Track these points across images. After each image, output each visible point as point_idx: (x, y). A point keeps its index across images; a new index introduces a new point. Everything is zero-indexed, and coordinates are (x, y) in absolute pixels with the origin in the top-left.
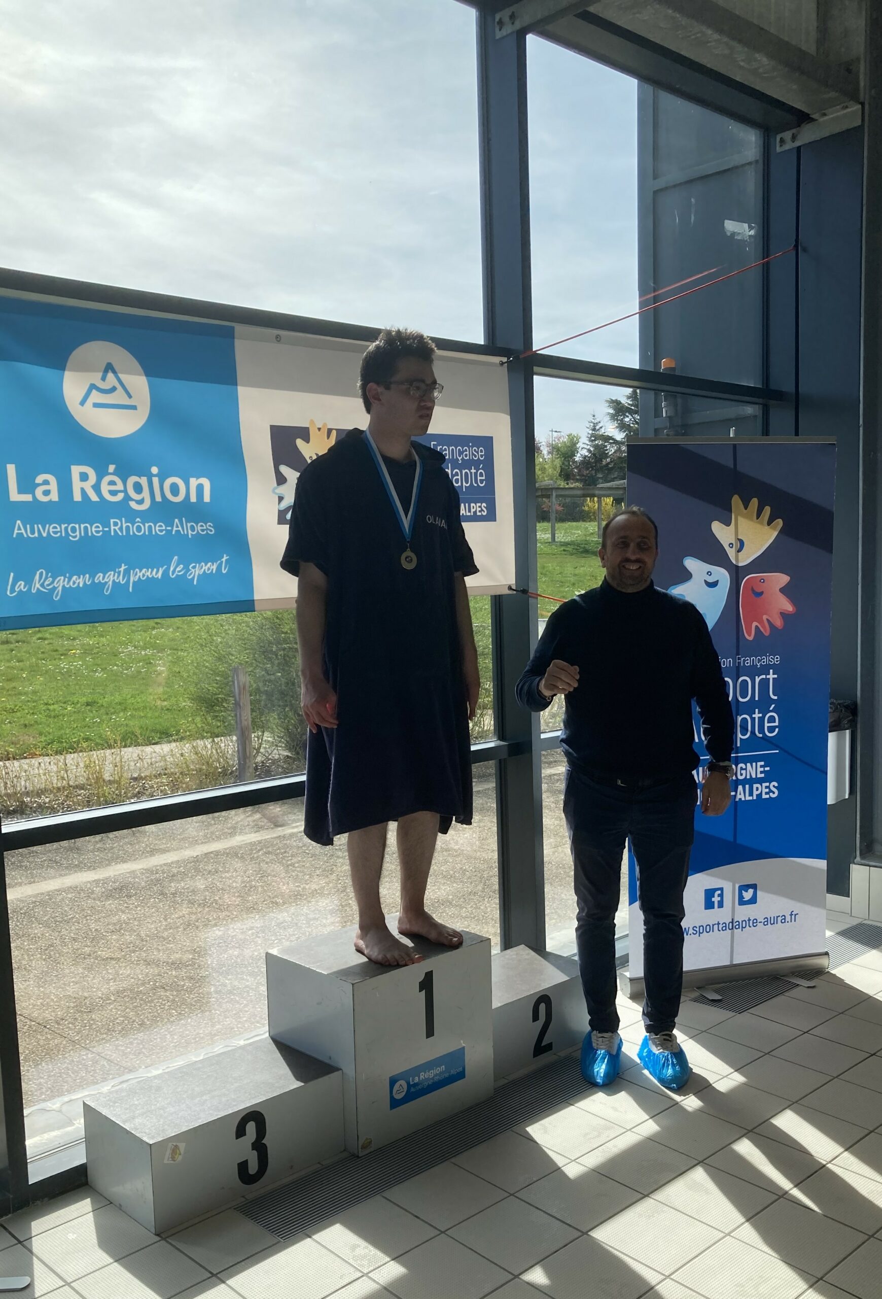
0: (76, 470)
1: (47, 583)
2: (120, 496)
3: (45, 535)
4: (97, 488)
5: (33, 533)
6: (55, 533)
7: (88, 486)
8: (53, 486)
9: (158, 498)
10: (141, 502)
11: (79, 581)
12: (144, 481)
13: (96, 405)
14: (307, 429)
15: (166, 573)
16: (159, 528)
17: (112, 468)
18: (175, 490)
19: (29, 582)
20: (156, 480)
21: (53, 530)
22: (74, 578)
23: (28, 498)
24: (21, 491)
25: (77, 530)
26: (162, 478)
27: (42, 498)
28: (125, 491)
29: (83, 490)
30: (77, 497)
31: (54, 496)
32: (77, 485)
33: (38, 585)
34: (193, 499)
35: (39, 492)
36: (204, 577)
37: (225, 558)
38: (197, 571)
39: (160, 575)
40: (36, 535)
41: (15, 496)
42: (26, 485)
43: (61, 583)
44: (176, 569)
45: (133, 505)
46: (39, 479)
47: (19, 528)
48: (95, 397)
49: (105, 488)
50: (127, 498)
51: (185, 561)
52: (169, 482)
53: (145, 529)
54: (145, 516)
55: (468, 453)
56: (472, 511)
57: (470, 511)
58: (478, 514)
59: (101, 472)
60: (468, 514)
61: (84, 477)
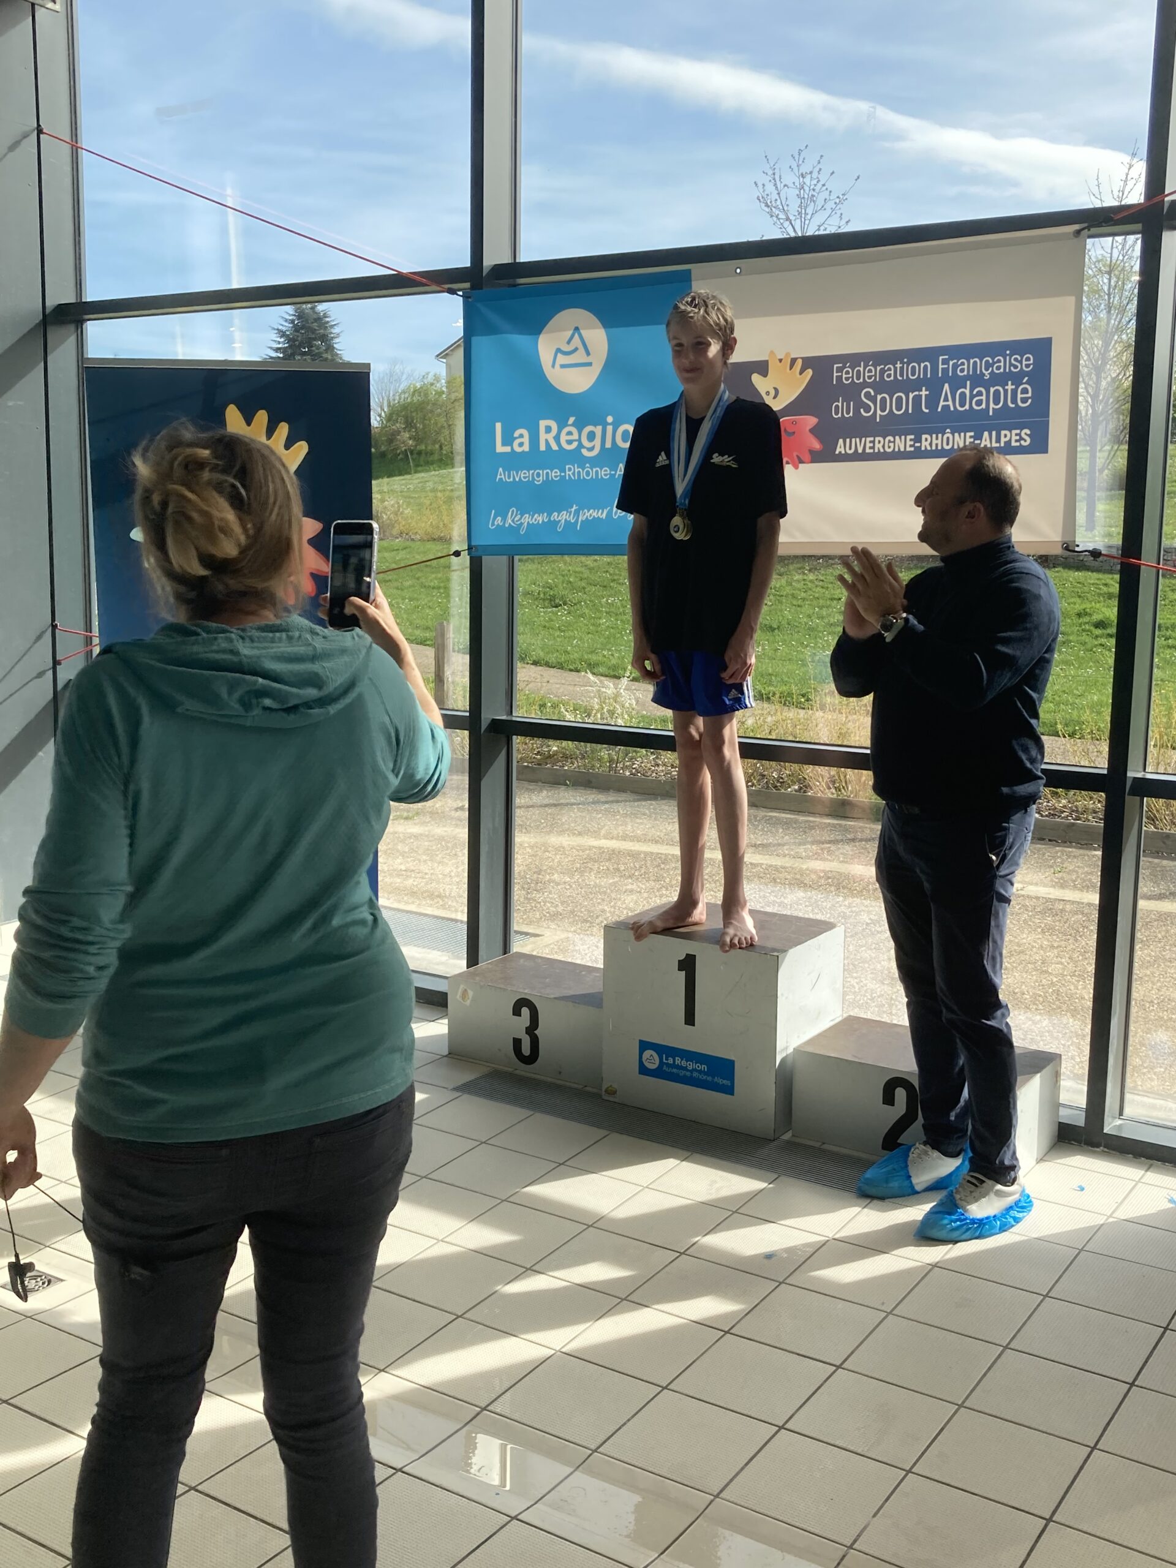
0: (543, 424)
1: (516, 519)
2: (576, 445)
3: (517, 479)
4: (557, 439)
5: (509, 478)
6: (525, 478)
7: (550, 437)
8: (526, 440)
10: (592, 449)
11: (540, 517)
13: (563, 366)
14: (767, 362)
15: (609, 514)
16: (604, 473)
19: (504, 519)
20: (610, 428)
22: (536, 515)
24: (504, 444)
26: (616, 426)
27: (518, 449)
30: (543, 447)
32: (543, 436)
33: (510, 521)
39: (604, 515)
40: (511, 479)
41: (499, 448)
43: (527, 519)
45: (586, 452)
47: (500, 475)
48: (562, 359)
50: (581, 446)
52: (621, 428)
53: (595, 472)
54: (595, 461)
55: (1001, 365)
56: (1003, 440)
57: (998, 440)
58: (1014, 444)
59: (562, 425)
60: (995, 445)
61: (548, 429)
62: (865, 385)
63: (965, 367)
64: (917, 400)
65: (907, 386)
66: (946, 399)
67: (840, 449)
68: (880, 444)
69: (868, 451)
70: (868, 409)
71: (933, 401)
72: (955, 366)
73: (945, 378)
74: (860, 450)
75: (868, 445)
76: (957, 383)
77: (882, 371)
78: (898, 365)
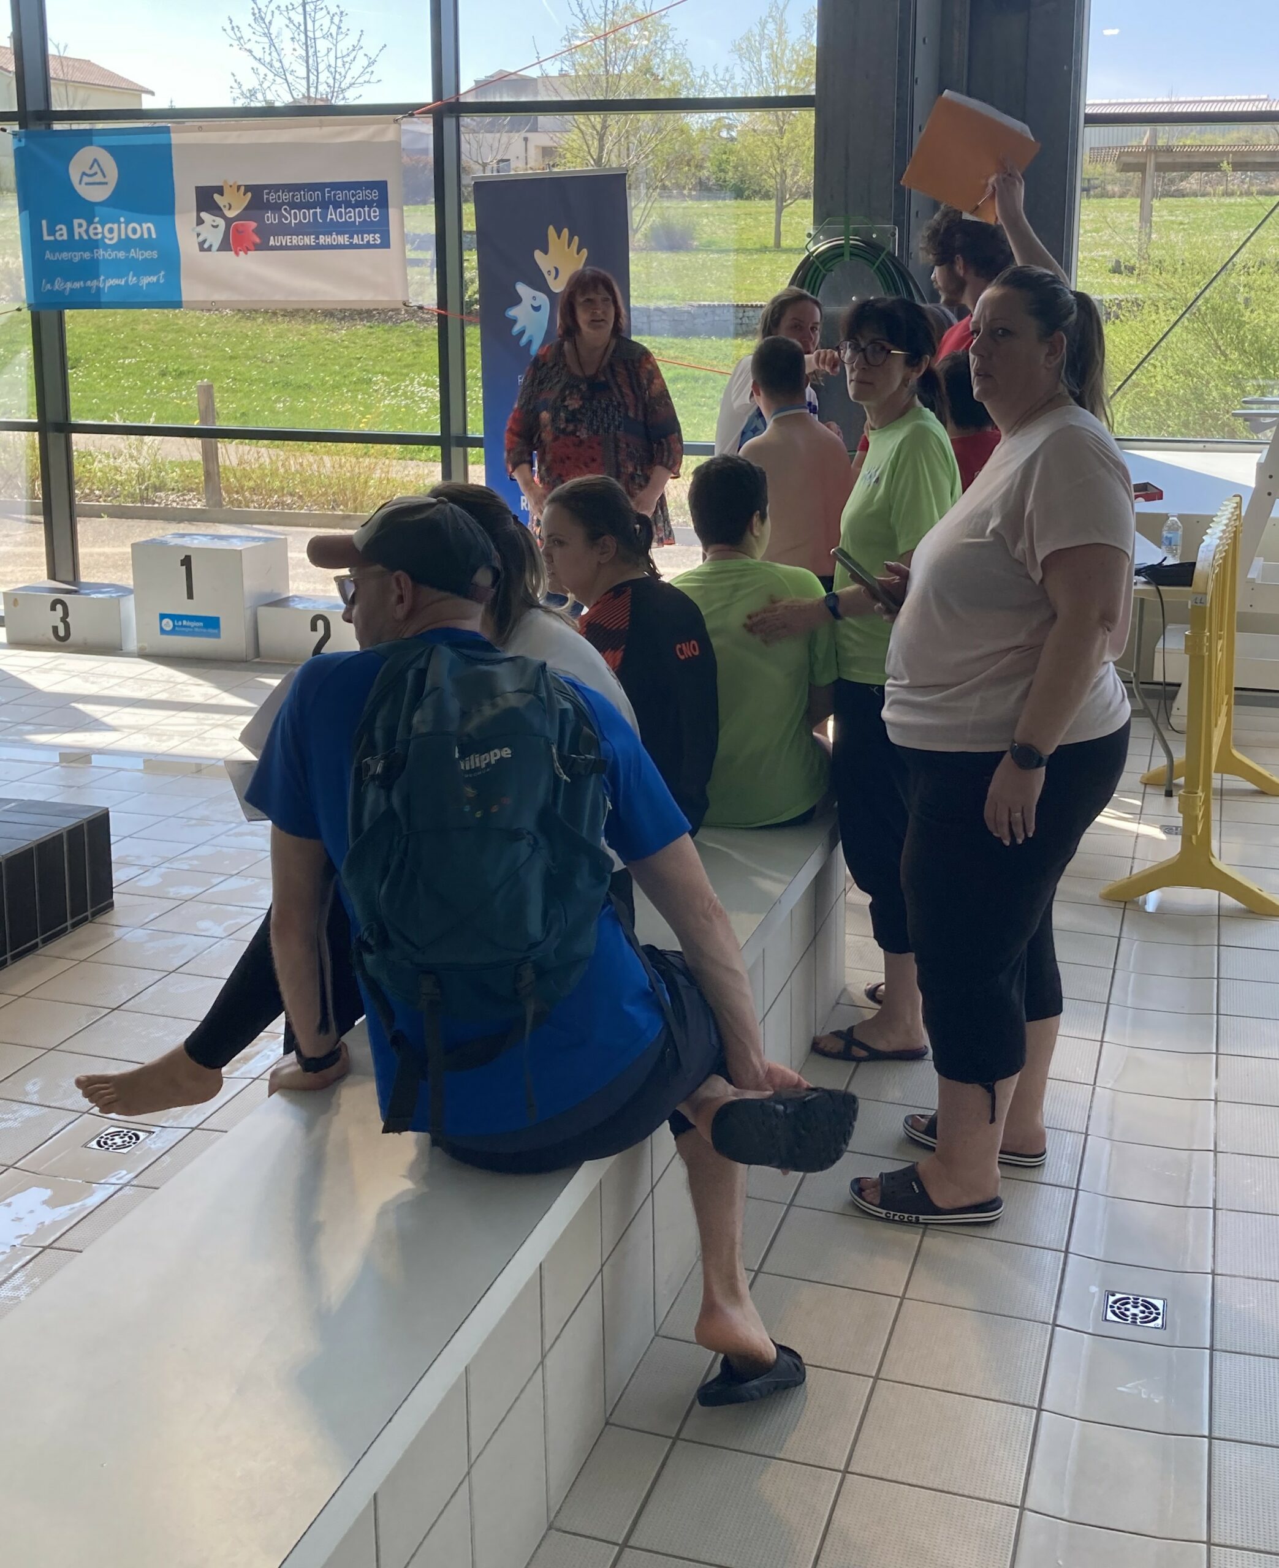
0: (77, 222)
1: (61, 285)
2: (100, 236)
3: (61, 258)
4: (87, 231)
5: (54, 257)
6: (66, 257)
7: (82, 230)
8: (65, 231)
9: (123, 237)
10: (111, 239)
11: (78, 285)
12: (115, 226)
13: (87, 184)
14: (222, 187)
15: (127, 281)
16: (121, 255)
17: (97, 219)
18: (134, 231)
19: (53, 285)
21: (65, 255)
22: (75, 283)
23: (52, 238)
24: (49, 235)
25: (77, 257)
26: (127, 224)
27: (60, 239)
28: (103, 233)
29: (80, 233)
31: (65, 237)
32: (77, 230)
33: (57, 287)
34: (146, 236)
35: (58, 234)
36: (149, 284)
37: (163, 273)
38: (145, 280)
39: (123, 283)
40: (56, 258)
41: (46, 238)
42: (52, 231)
43: (69, 285)
44: (132, 280)
45: (107, 241)
46: (58, 228)
47: (48, 255)
48: (86, 179)
49: (91, 232)
50: (104, 237)
51: (137, 275)
52: (131, 226)
53: (113, 255)
54: (114, 247)
55: (361, 195)
56: (365, 240)
57: (363, 240)
58: (371, 242)
59: (90, 222)
60: (361, 243)
61: (80, 226)
62: (284, 204)
63: (340, 196)
64: (315, 214)
65: (309, 206)
66: (331, 215)
67: (272, 243)
68: (295, 240)
69: (289, 244)
70: (286, 219)
71: (324, 216)
72: (335, 195)
73: (330, 202)
74: (284, 244)
75: (289, 241)
76: (337, 204)
77: (293, 196)
78: (302, 193)
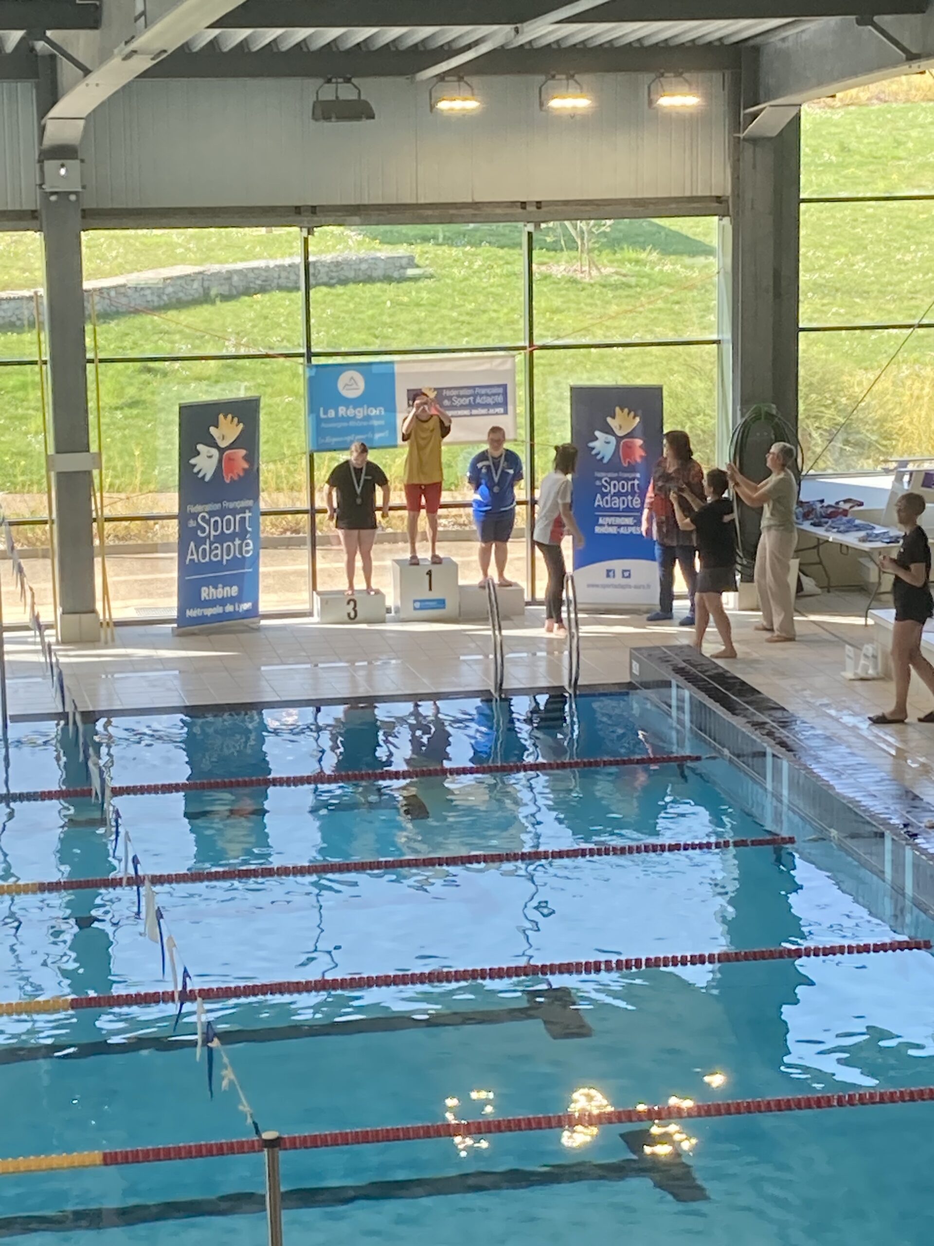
0: (340, 408)
8: (333, 413)
9: (366, 415)
10: (359, 416)
11: (339, 439)
13: (347, 390)
14: (422, 389)
18: (372, 411)
20: (365, 409)
21: (332, 425)
23: (326, 417)
25: (338, 425)
30: (340, 416)
31: (334, 416)
34: (378, 414)
35: (329, 415)
36: (380, 438)
37: (387, 431)
38: (377, 436)
42: (326, 414)
43: (334, 439)
44: (370, 436)
46: (329, 411)
47: (323, 426)
48: (346, 387)
51: (373, 432)
53: (360, 424)
54: (360, 420)
55: (494, 391)
56: (495, 411)
58: (498, 412)
59: (347, 408)
60: (493, 413)
62: (453, 396)
63: (483, 391)
64: (470, 400)
65: (465, 396)
66: (478, 400)
68: (460, 412)
70: (455, 403)
71: (474, 401)
72: (480, 391)
73: (477, 394)
76: (481, 395)
77: (459, 392)
78: (463, 390)
